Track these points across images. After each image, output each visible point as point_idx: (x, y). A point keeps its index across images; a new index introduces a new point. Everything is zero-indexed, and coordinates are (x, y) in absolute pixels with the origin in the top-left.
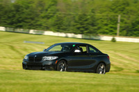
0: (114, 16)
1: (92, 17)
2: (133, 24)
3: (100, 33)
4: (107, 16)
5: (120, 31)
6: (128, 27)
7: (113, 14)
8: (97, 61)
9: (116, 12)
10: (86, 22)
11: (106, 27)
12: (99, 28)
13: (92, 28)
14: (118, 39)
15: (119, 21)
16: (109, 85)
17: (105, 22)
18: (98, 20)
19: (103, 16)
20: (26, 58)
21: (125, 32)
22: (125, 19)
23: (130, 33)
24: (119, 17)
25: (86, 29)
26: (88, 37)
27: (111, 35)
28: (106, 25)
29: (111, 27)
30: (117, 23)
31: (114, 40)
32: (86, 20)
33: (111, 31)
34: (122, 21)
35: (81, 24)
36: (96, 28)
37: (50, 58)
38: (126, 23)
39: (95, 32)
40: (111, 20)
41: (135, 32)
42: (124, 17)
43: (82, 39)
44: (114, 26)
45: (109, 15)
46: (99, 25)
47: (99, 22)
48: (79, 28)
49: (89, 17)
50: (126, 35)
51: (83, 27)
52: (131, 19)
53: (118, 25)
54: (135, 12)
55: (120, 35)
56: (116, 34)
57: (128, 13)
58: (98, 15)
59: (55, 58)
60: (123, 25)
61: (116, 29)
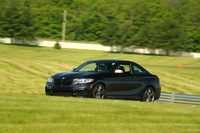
0: (58, 12)
1: (26, 13)
2: (84, 23)
3: (38, 36)
4: (48, 11)
5: (67, 34)
6: (77, 27)
7: (55, 8)
8: (144, 85)
9: (60, 6)
10: (18, 20)
11: (46, 28)
12: (36, 29)
13: (25, 29)
14: (64, 45)
15: (65, 19)
16: (51, 112)
17: (45, 20)
18: (34, 16)
19: (42, 11)
20: (51, 80)
21: (73, 34)
22: (74, 16)
23: (81, 36)
24: (65, 14)
25: (18, 30)
26: (20, 42)
27: (54, 39)
28: (47, 24)
29: (54, 28)
30: (62, 21)
31: (57, 47)
32: (17, 17)
33: (55, 33)
34: (69, 18)
35: (10, 22)
36: (32, 28)
37: (83, 81)
38: (74, 22)
39: (30, 35)
40: (53, 17)
41: (88, 35)
42: (72, 13)
43: (12, 44)
44: (58, 26)
45: (51, 10)
46: (37, 25)
47: (36, 19)
48: (6, 29)
49: (21, 12)
50: (76, 39)
51: (13, 28)
52: (81, 16)
53: (64, 25)
54: (87, 6)
55: (67, 39)
56: (61, 37)
57: (77, 7)
58: (34, 10)
59: (90, 81)
60: (71, 25)
61: (60, 30)
